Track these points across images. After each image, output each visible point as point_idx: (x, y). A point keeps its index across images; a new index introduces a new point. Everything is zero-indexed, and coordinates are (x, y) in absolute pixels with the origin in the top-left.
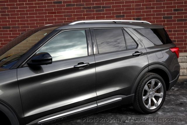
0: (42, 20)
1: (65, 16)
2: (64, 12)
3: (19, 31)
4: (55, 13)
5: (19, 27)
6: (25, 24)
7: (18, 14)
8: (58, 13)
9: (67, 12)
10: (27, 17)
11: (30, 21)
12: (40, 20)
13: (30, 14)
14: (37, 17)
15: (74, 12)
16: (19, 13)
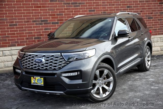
0: (29, 13)
1: (49, 10)
2: (48, 7)
3: (7, 22)
4: (40, 7)
5: (7, 20)
6: (13, 17)
7: (6, 8)
8: (43, 7)
9: (51, 7)
10: (15, 10)
11: (18, 13)
12: (27, 13)
13: (17, 7)
14: (24, 10)
15: (56, 7)
16: (7, 6)
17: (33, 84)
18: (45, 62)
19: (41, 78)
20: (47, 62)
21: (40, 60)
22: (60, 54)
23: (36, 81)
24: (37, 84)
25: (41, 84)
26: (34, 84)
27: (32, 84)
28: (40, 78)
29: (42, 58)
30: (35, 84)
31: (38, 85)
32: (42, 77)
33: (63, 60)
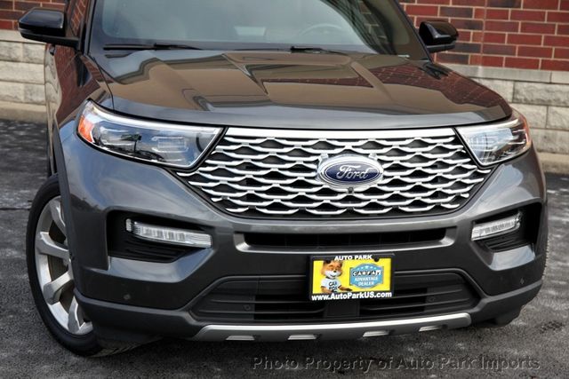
17: (320, 298)
18: (385, 177)
19: (376, 260)
20: (397, 175)
21: (364, 166)
22: (450, 132)
23: (344, 281)
24: (349, 295)
25: (376, 293)
26: (333, 297)
27: (314, 298)
28: (372, 261)
29: (367, 155)
30: (336, 293)
31: (355, 296)
32: (384, 256)
33: (469, 160)
